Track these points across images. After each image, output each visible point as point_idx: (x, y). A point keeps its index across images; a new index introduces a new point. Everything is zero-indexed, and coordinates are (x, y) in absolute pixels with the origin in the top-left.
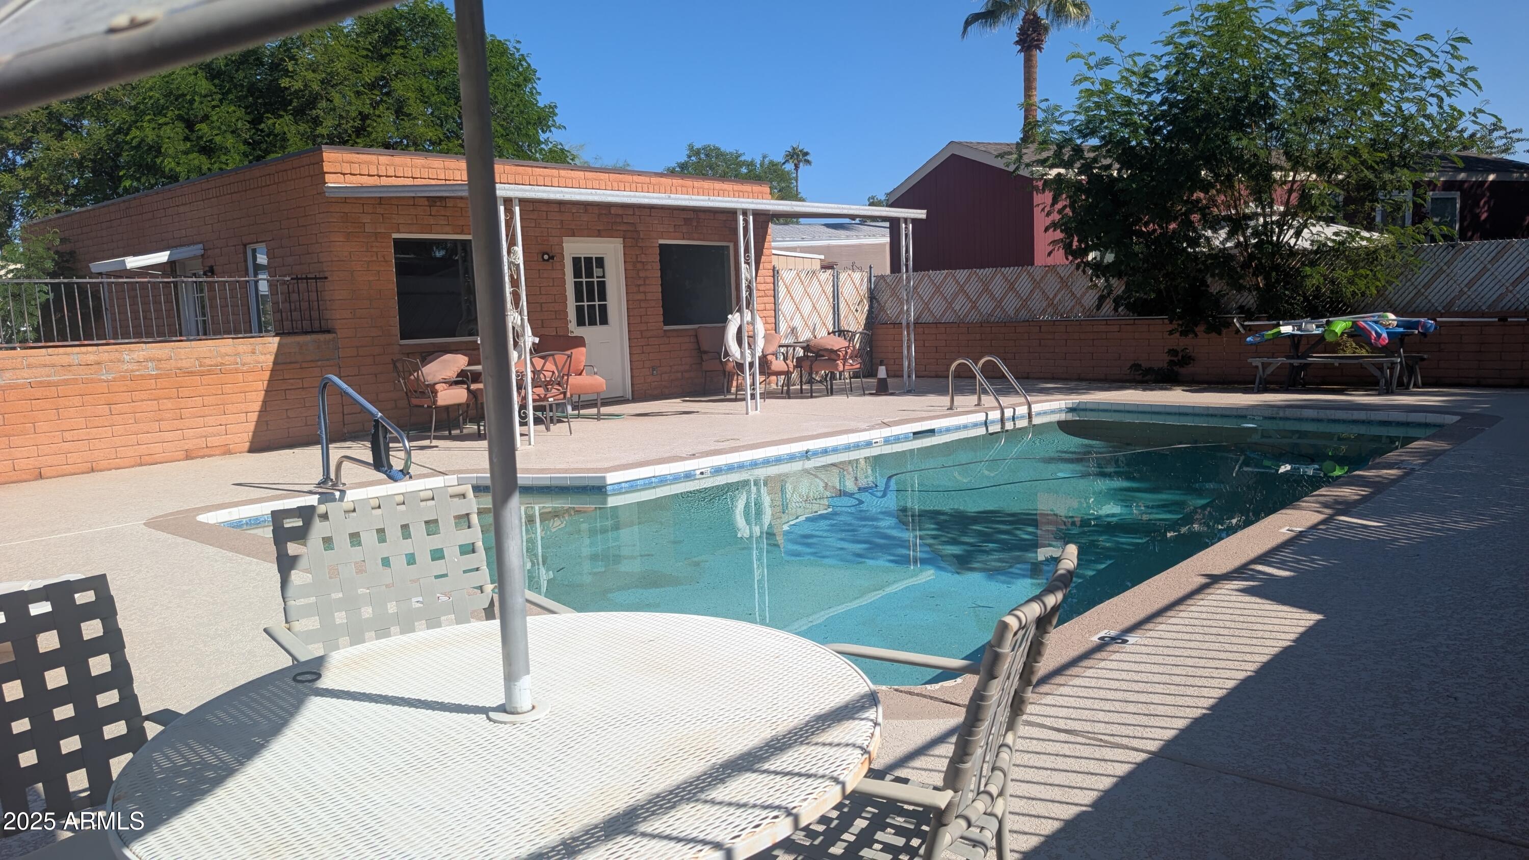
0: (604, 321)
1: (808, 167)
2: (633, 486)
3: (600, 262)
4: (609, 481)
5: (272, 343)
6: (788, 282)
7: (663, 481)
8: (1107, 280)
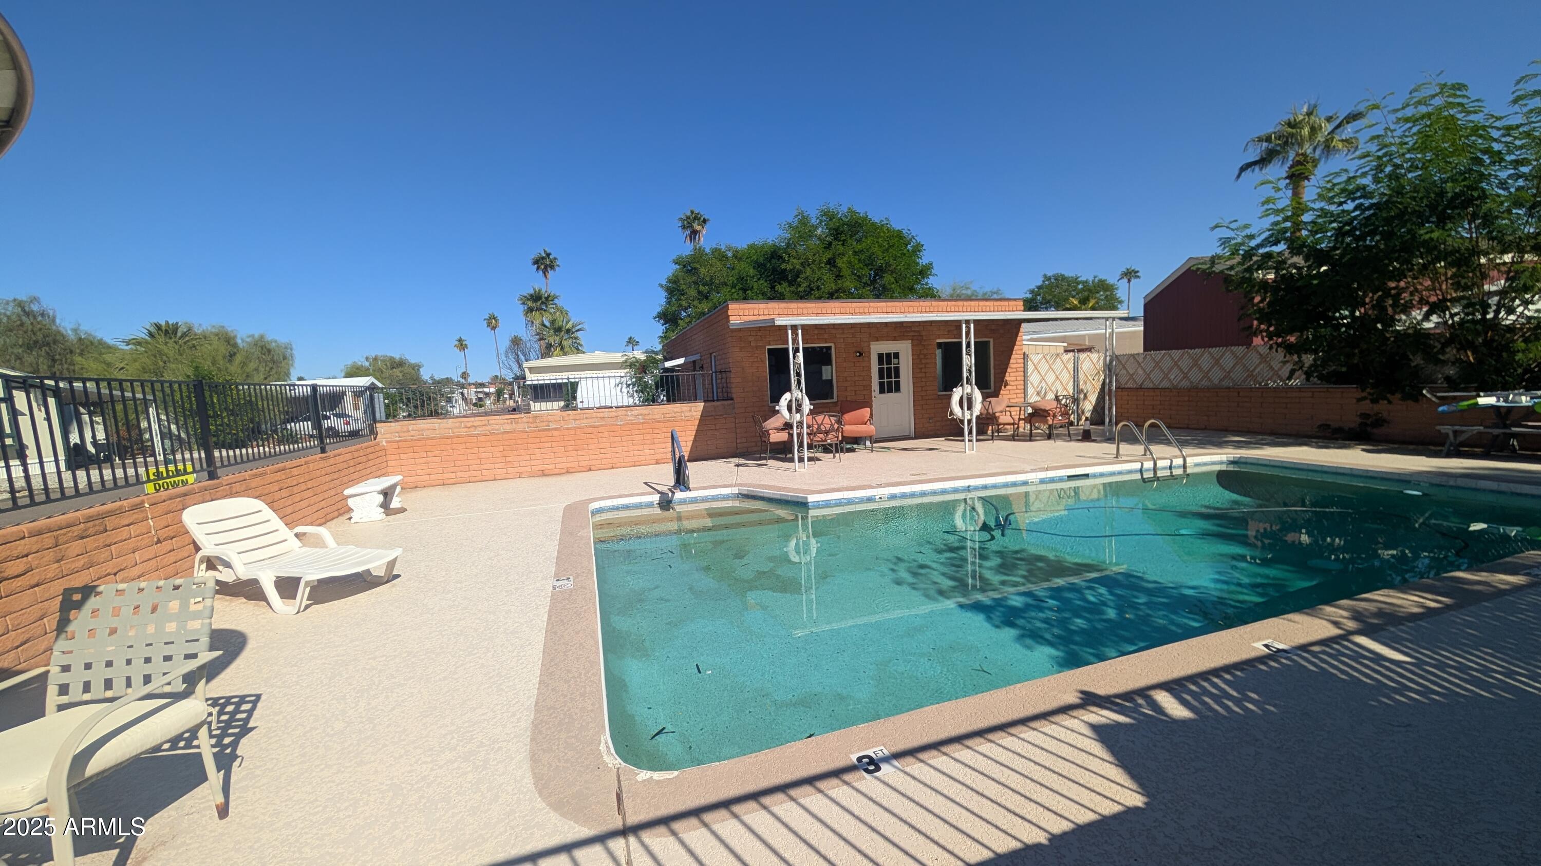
0: (898, 389)
1: (1137, 280)
2: (827, 504)
3: (896, 355)
4: (809, 500)
5: (698, 407)
6: (1036, 362)
7: (850, 502)
8: (1300, 357)
